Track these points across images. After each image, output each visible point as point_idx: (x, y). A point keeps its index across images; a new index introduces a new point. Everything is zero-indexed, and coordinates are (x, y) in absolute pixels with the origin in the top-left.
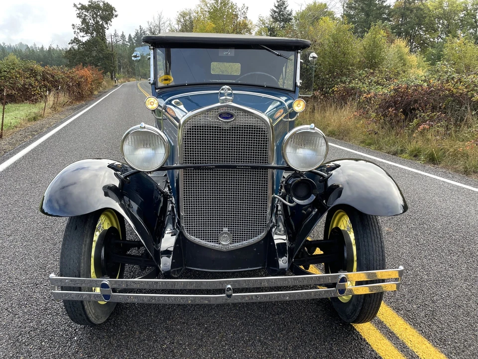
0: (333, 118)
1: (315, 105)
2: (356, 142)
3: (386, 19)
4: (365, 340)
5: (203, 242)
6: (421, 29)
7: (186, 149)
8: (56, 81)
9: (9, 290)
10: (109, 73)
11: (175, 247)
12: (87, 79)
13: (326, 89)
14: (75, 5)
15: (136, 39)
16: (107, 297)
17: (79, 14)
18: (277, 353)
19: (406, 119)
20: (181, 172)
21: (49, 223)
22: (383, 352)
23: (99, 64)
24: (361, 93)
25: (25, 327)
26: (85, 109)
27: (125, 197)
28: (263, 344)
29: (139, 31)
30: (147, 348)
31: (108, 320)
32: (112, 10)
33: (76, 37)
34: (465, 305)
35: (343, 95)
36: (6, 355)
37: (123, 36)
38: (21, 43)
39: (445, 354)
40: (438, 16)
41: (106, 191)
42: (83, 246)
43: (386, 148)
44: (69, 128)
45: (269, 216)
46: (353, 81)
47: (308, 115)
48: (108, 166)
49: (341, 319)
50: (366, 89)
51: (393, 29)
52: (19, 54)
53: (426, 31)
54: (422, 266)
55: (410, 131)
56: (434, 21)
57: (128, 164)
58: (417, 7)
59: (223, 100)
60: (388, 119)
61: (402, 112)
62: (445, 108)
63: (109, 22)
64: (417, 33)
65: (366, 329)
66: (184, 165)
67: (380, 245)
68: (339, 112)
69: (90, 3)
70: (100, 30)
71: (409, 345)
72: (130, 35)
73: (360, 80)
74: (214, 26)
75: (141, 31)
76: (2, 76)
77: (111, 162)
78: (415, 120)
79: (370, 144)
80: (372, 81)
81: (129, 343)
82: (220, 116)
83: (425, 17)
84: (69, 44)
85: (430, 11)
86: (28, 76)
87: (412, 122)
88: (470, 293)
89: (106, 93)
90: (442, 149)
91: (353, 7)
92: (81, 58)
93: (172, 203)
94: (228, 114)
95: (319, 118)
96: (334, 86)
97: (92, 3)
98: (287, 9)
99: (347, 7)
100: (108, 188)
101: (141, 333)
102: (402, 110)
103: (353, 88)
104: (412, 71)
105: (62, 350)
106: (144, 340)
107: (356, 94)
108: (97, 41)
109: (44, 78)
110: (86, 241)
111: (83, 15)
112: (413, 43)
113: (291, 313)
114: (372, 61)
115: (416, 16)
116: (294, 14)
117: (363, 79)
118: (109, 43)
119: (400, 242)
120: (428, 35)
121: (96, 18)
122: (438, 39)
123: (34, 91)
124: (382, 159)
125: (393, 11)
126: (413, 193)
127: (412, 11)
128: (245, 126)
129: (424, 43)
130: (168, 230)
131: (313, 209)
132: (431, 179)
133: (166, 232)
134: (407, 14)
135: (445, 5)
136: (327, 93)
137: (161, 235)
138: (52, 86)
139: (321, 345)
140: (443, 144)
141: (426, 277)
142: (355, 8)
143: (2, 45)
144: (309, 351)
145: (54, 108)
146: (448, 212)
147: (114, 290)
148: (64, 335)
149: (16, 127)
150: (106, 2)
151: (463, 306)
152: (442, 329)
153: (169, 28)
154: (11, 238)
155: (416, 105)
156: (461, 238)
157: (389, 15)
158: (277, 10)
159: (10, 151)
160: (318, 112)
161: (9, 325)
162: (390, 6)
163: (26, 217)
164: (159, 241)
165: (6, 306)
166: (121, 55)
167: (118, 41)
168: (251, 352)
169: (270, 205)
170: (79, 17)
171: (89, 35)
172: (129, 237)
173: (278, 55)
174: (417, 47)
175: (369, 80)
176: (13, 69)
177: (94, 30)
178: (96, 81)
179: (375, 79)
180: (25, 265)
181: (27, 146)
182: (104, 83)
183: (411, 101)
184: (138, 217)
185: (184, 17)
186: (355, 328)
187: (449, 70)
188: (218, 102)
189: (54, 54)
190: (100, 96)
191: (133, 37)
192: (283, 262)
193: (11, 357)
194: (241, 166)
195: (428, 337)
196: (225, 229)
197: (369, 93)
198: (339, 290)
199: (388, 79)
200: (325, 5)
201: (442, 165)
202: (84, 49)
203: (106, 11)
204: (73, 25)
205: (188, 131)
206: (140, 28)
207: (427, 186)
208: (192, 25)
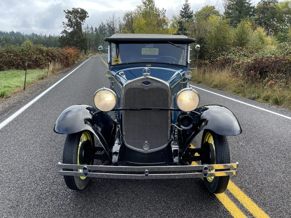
0: (217, 77)
1: (206, 69)
2: (230, 91)
3: (252, 15)
4: (221, 202)
5: (134, 148)
6: (274, 20)
7: (126, 100)
8: (54, 56)
9: (34, 172)
10: (83, 50)
11: (120, 150)
12: (71, 55)
13: (213, 59)
14: (64, 11)
15: (99, 30)
16: (86, 174)
17: (67, 16)
18: (173, 207)
19: (261, 78)
20: (123, 111)
21: (53, 138)
22: (230, 209)
23: (78, 45)
24: (234, 61)
25: (43, 191)
26: (70, 72)
27: (95, 124)
28: (166, 202)
29: (101, 25)
30: (105, 203)
31: (85, 188)
32: (86, 13)
33: (65, 29)
34: (280, 186)
35: (223, 63)
36: (34, 204)
37: (92, 28)
38: (33, 33)
39: (265, 211)
40: (285, 12)
41: (85, 121)
42: (74, 149)
43: (249, 95)
44: (62, 84)
45: (169, 135)
46: (229, 54)
47: (201, 75)
48: (86, 108)
49: (209, 192)
50: (237, 59)
51: (256, 21)
52: (32, 39)
53: (278, 22)
54: (259, 164)
55: (263, 85)
56: (282, 16)
57: (96, 107)
58: (272, 7)
59: (145, 75)
60: (250, 77)
61: (259, 73)
62: (285, 71)
63: (84, 20)
64: (272, 23)
65: (222, 197)
66: (125, 108)
67: (227, 151)
68: (220, 73)
69: (73, 10)
70: (78, 25)
71: (245, 206)
72: (96, 27)
73: (233, 53)
74: (145, 21)
75: (102, 25)
76: (24, 54)
77: (88, 106)
78: (267, 78)
79: (239, 93)
80: (241, 54)
81: (96, 200)
82: (143, 83)
83: (277, 13)
84: (61, 33)
85: (280, 9)
86: (38, 53)
87: (265, 79)
88: (284, 180)
89: (82, 62)
90: (283, 96)
91: (231, 8)
92: (68, 42)
93: (119, 128)
94: (148, 82)
95: (208, 77)
96: (217, 58)
97: (74, 10)
98: (190, 10)
99: (227, 8)
100: (86, 120)
101: (102, 195)
102: (259, 72)
103: (229, 59)
104: (268, 47)
105: (62, 202)
106: (104, 199)
107: (231, 62)
108: (77, 32)
109: (47, 55)
110: (75, 146)
111: (69, 17)
112: (269, 29)
113: (181, 188)
114: (241, 42)
115: (271, 12)
116: (194, 13)
117: (236, 53)
118: (84, 32)
119: (248, 151)
120: (279, 24)
121: (76, 18)
122: (285, 27)
123: (42, 62)
124: (244, 102)
125: (256, 10)
126: (260, 123)
127: (268, 10)
128: (156, 88)
129: (276, 29)
130: (117, 142)
131: (192, 131)
132: (273, 114)
133: (115, 143)
134: (265, 11)
135: (290, 5)
136: (213, 61)
137: (113, 144)
138: (52, 59)
139: (197, 204)
140: (284, 93)
141: (260, 171)
142: (232, 9)
143: (22, 34)
144: (190, 207)
145: (53, 72)
146: (280, 134)
147: (90, 171)
148: (63, 195)
149: (32, 83)
150: (82, 9)
151: (279, 187)
152: (265, 198)
153: (118, 23)
154: (34, 145)
155: (268, 69)
156: (285, 149)
157: (253, 12)
158: (184, 11)
159: (30, 97)
160: (208, 73)
161: (35, 190)
162: (254, 7)
163: (41, 135)
164: (112, 148)
165: (33, 180)
166: (90, 39)
167: (89, 31)
168: (159, 206)
169: (170, 129)
170: (67, 18)
171: (73, 28)
172: (96, 145)
173: (177, 47)
174: (272, 32)
175: (239, 54)
176: (30, 49)
177: (75, 25)
178: (76, 56)
179: (242, 53)
180: (42, 160)
181: (39, 95)
182: (81, 56)
183: (264, 67)
184: (101, 135)
185: (127, 16)
186: (216, 196)
187: (288, 48)
188: (142, 76)
189: (52, 39)
190: (78, 64)
191: (97, 28)
192: (176, 160)
193: (37, 205)
194: (154, 109)
195: (256, 202)
196: (146, 142)
197: (239, 62)
198: (204, 174)
199: (252, 52)
200: (214, 7)
201: (283, 106)
202: (69, 37)
203: (82, 14)
204: (63, 22)
205: (127, 91)
206: (102, 23)
207: (269, 119)
208: (133, 21)
